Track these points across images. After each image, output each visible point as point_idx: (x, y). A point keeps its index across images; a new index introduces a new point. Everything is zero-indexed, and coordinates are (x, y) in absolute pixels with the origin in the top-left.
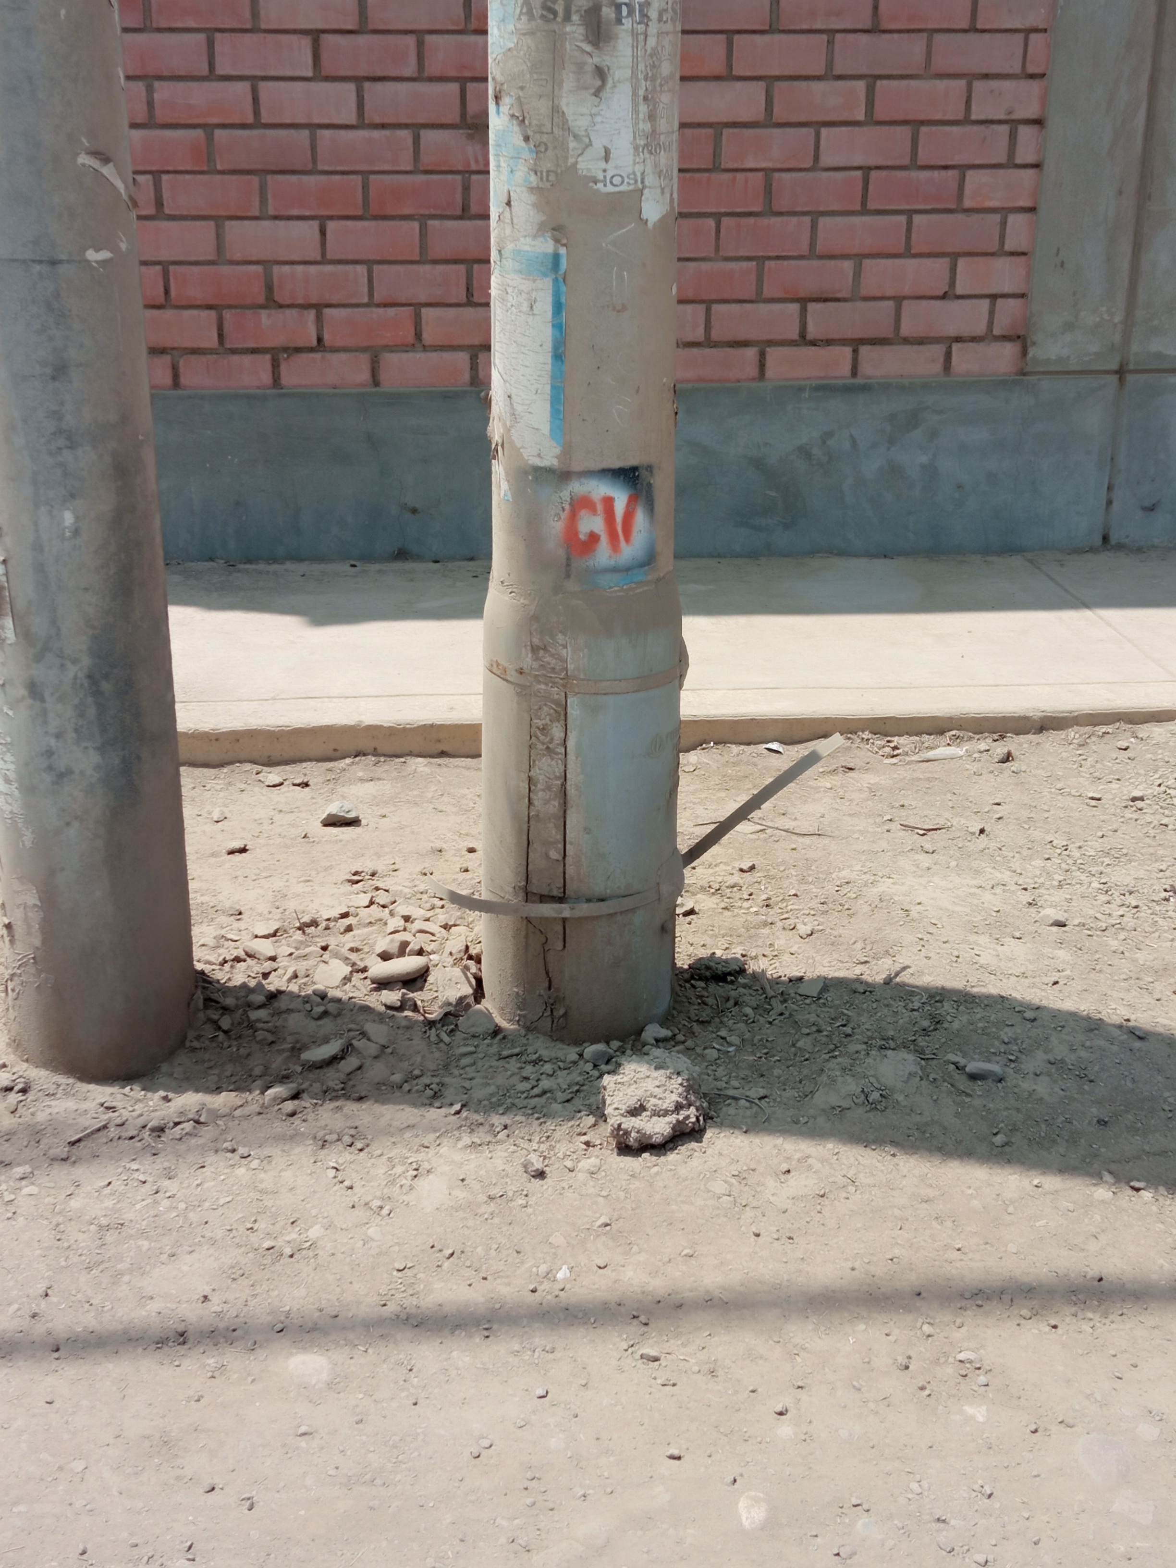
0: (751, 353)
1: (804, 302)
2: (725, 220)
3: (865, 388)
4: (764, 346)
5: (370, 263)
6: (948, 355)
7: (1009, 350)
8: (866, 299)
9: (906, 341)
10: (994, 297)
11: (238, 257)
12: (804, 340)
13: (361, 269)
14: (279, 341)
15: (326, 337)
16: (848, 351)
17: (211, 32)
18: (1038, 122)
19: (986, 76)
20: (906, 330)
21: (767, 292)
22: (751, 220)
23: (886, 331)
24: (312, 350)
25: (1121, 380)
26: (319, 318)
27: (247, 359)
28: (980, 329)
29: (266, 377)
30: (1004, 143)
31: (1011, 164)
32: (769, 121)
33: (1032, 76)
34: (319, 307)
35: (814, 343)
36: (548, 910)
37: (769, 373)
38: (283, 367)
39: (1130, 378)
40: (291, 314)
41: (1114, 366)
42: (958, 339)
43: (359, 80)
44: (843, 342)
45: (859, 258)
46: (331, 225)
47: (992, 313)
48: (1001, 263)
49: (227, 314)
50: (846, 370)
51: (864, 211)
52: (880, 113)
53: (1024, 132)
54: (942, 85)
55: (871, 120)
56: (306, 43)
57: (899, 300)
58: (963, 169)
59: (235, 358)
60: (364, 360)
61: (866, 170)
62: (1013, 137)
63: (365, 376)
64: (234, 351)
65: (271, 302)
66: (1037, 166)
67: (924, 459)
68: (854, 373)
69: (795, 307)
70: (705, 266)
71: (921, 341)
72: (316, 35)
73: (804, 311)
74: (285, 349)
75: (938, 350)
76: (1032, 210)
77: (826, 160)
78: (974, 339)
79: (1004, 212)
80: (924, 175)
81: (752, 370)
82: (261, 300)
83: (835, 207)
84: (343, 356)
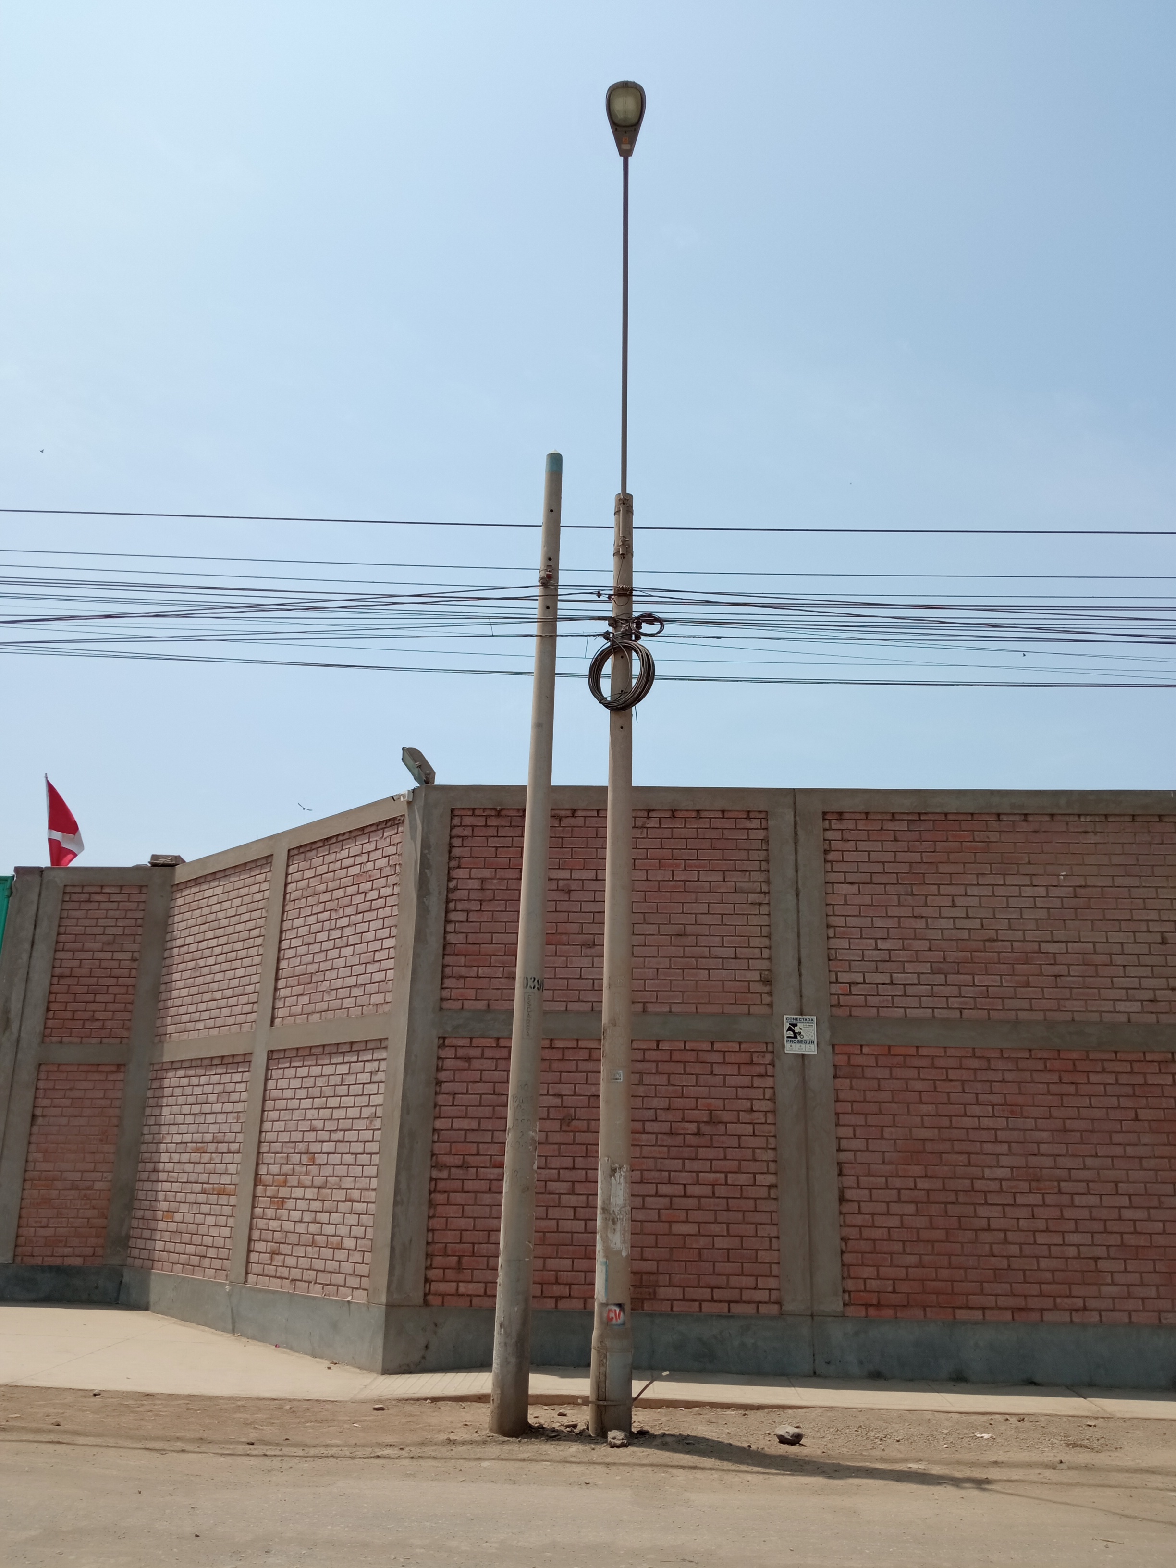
0: (697, 1304)
1: (712, 1288)
2: (688, 1263)
3: (732, 1317)
4: (701, 1302)
5: (585, 1272)
6: (758, 1307)
7: (776, 1307)
8: (731, 1288)
9: (745, 1302)
10: (770, 1290)
11: (549, 1269)
12: (713, 1300)
13: (583, 1273)
14: (558, 1294)
15: (572, 1294)
16: (727, 1305)
17: (547, 1207)
18: (778, 1238)
19: (761, 1224)
20: (744, 1298)
21: (701, 1284)
22: (695, 1263)
23: (738, 1299)
24: (567, 1297)
25: (813, 1318)
26: (570, 1288)
27: (549, 1300)
28: (767, 1299)
29: (553, 1305)
30: (768, 1243)
31: (770, 1249)
32: (699, 1234)
33: (774, 1224)
34: (570, 1285)
35: (716, 1301)
36: (601, 1403)
37: (703, 1310)
38: (559, 1302)
39: (815, 1318)
40: (562, 1286)
41: (810, 1313)
42: (760, 1302)
43: (585, 1220)
44: (725, 1301)
45: (728, 1275)
46: (575, 1260)
47: (770, 1295)
48: (771, 1280)
49: (545, 1286)
50: (726, 1310)
51: (729, 1261)
52: (731, 1233)
53: (774, 1240)
54: (748, 1226)
55: (729, 1235)
56: (572, 1210)
57: (741, 1289)
58: (757, 1250)
59: (545, 1299)
60: (582, 1301)
61: (728, 1249)
62: (770, 1241)
63: (582, 1306)
64: (545, 1297)
65: (557, 1282)
66: (778, 1250)
67: (753, 1341)
68: (729, 1311)
69: (709, 1290)
70: (682, 1276)
71: (749, 1302)
72: (575, 1208)
73: (712, 1291)
74: (560, 1297)
75: (754, 1306)
76: (779, 1263)
77: (716, 1246)
78: (765, 1303)
79: (770, 1263)
80: (745, 1251)
81: (697, 1309)
82: (554, 1282)
83: (720, 1260)
84: (576, 1300)
